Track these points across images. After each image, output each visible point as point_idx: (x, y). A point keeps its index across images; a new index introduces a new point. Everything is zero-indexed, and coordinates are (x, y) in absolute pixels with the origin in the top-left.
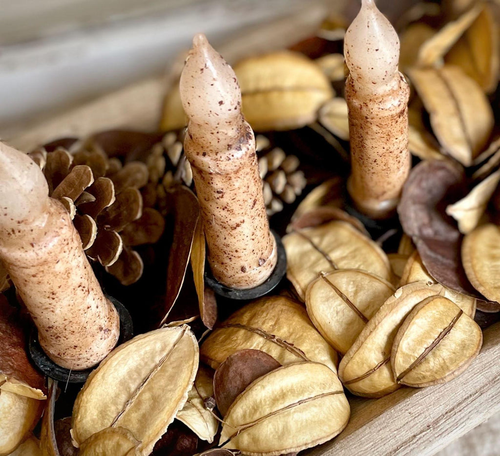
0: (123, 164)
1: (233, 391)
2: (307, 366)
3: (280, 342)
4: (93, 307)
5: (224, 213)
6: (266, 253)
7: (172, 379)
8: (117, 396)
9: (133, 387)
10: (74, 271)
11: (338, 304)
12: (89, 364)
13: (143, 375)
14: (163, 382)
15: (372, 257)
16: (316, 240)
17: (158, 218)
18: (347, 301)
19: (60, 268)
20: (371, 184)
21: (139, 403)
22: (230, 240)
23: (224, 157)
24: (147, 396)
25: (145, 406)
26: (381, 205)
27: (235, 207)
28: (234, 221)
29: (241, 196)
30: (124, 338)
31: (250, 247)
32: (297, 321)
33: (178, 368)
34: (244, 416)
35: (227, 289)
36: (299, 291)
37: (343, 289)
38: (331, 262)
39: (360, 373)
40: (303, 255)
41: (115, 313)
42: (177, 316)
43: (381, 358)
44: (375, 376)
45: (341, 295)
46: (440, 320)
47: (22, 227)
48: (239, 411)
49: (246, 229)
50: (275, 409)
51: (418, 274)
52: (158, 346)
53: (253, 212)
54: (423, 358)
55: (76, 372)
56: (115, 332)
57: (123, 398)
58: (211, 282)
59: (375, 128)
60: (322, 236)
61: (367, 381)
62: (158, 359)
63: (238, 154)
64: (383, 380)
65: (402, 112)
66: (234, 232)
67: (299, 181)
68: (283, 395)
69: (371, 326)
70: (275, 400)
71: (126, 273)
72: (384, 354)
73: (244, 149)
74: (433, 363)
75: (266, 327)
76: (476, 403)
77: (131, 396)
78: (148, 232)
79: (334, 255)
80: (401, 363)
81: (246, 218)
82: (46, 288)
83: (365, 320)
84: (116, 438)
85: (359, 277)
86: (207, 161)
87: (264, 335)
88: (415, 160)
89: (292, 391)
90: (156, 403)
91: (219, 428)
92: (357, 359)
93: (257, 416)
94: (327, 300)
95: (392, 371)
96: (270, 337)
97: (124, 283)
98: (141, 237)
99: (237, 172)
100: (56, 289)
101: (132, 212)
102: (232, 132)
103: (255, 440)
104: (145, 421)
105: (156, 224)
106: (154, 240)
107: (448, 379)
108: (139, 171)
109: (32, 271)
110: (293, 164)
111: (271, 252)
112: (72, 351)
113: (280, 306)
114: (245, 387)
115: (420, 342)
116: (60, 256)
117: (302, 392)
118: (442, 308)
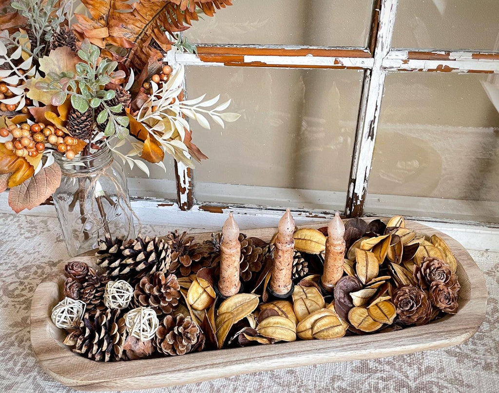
0: (256, 247)
1: (264, 317)
2: (287, 319)
3: (282, 311)
4: (236, 276)
5: (279, 264)
6: (287, 284)
7: (249, 307)
8: (233, 306)
9: (238, 305)
10: (236, 262)
11: (304, 307)
12: (229, 296)
13: (242, 303)
14: (246, 307)
15: (320, 300)
16: (305, 290)
17: (261, 265)
18: (307, 307)
19: (234, 258)
20: (327, 276)
21: (238, 310)
22: (278, 274)
23: (284, 245)
24: (241, 309)
25: (239, 311)
26: (329, 285)
27: (283, 263)
28: (281, 268)
29: (285, 260)
30: (240, 292)
31: (283, 279)
32: (290, 308)
33: (252, 305)
34: (265, 325)
35: (273, 292)
36: (293, 300)
37: (307, 304)
38: (306, 296)
39: (303, 329)
40: (299, 292)
41: (240, 284)
42: (256, 293)
43: (310, 327)
44: (307, 332)
45: (305, 305)
46: (333, 323)
47: (230, 242)
48: (264, 323)
49: (284, 272)
50: (274, 326)
51: (332, 308)
52: (248, 298)
53: (287, 267)
54: (323, 331)
55: (224, 296)
56: (238, 289)
57: (234, 307)
58: (269, 288)
59: (332, 255)
60: (307, 289)
61: (304, 333)
62: (247, 301)
63: (288, 246)
64: (309, 334)
65: (341, 253)
66: (280, 272)
67: (306, 270)
68: (278, 323)
69: (310, 315)
70: (275, 324)
71: (246, 278)
72: (312, 326)
73: (290, 245)
74: (325, 333)
75: (280, 307)
76: (334, 349)
77: (236, 307)
78: (256, 268)
79: (308, 295)
80: (316, 329)
81: (285, 268)
82: (228, 263)
83: (309, 313)
84: (229, 314)
85: (313, 302)
86: (279, 245)
87: (278, 307)
88: (345, 274)
89: (281, 323)
90: (242, 311)
91: (257, 325)
92: (303, 324)
93: (268, 325)
94: (301, 305)
95: (312, 332)
96: (279, 309)
97: (244, 280)
98: (254, 269)
99: (286, 251)
100: (230, 265)
101: (254, 259)
102: (289, 239)
103: (265, 332)
104: (238, 314)
105: (259, 266)
106: (257, 271)
107: (328, 340)
108: (260, 250)
109: (227, 256)
110: (306, 264)
111: (289, 285)
112: (226, 288)
113: (287, 303)
114: (268, 317)
115: (324, 326)
116: (235, 255)
117: (283, 325)
118: (335, 320)
